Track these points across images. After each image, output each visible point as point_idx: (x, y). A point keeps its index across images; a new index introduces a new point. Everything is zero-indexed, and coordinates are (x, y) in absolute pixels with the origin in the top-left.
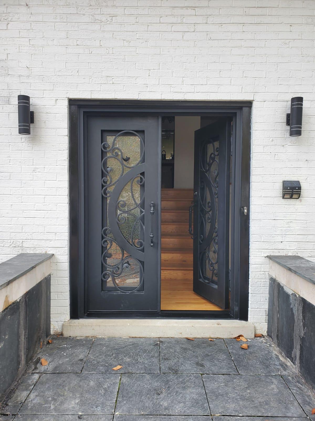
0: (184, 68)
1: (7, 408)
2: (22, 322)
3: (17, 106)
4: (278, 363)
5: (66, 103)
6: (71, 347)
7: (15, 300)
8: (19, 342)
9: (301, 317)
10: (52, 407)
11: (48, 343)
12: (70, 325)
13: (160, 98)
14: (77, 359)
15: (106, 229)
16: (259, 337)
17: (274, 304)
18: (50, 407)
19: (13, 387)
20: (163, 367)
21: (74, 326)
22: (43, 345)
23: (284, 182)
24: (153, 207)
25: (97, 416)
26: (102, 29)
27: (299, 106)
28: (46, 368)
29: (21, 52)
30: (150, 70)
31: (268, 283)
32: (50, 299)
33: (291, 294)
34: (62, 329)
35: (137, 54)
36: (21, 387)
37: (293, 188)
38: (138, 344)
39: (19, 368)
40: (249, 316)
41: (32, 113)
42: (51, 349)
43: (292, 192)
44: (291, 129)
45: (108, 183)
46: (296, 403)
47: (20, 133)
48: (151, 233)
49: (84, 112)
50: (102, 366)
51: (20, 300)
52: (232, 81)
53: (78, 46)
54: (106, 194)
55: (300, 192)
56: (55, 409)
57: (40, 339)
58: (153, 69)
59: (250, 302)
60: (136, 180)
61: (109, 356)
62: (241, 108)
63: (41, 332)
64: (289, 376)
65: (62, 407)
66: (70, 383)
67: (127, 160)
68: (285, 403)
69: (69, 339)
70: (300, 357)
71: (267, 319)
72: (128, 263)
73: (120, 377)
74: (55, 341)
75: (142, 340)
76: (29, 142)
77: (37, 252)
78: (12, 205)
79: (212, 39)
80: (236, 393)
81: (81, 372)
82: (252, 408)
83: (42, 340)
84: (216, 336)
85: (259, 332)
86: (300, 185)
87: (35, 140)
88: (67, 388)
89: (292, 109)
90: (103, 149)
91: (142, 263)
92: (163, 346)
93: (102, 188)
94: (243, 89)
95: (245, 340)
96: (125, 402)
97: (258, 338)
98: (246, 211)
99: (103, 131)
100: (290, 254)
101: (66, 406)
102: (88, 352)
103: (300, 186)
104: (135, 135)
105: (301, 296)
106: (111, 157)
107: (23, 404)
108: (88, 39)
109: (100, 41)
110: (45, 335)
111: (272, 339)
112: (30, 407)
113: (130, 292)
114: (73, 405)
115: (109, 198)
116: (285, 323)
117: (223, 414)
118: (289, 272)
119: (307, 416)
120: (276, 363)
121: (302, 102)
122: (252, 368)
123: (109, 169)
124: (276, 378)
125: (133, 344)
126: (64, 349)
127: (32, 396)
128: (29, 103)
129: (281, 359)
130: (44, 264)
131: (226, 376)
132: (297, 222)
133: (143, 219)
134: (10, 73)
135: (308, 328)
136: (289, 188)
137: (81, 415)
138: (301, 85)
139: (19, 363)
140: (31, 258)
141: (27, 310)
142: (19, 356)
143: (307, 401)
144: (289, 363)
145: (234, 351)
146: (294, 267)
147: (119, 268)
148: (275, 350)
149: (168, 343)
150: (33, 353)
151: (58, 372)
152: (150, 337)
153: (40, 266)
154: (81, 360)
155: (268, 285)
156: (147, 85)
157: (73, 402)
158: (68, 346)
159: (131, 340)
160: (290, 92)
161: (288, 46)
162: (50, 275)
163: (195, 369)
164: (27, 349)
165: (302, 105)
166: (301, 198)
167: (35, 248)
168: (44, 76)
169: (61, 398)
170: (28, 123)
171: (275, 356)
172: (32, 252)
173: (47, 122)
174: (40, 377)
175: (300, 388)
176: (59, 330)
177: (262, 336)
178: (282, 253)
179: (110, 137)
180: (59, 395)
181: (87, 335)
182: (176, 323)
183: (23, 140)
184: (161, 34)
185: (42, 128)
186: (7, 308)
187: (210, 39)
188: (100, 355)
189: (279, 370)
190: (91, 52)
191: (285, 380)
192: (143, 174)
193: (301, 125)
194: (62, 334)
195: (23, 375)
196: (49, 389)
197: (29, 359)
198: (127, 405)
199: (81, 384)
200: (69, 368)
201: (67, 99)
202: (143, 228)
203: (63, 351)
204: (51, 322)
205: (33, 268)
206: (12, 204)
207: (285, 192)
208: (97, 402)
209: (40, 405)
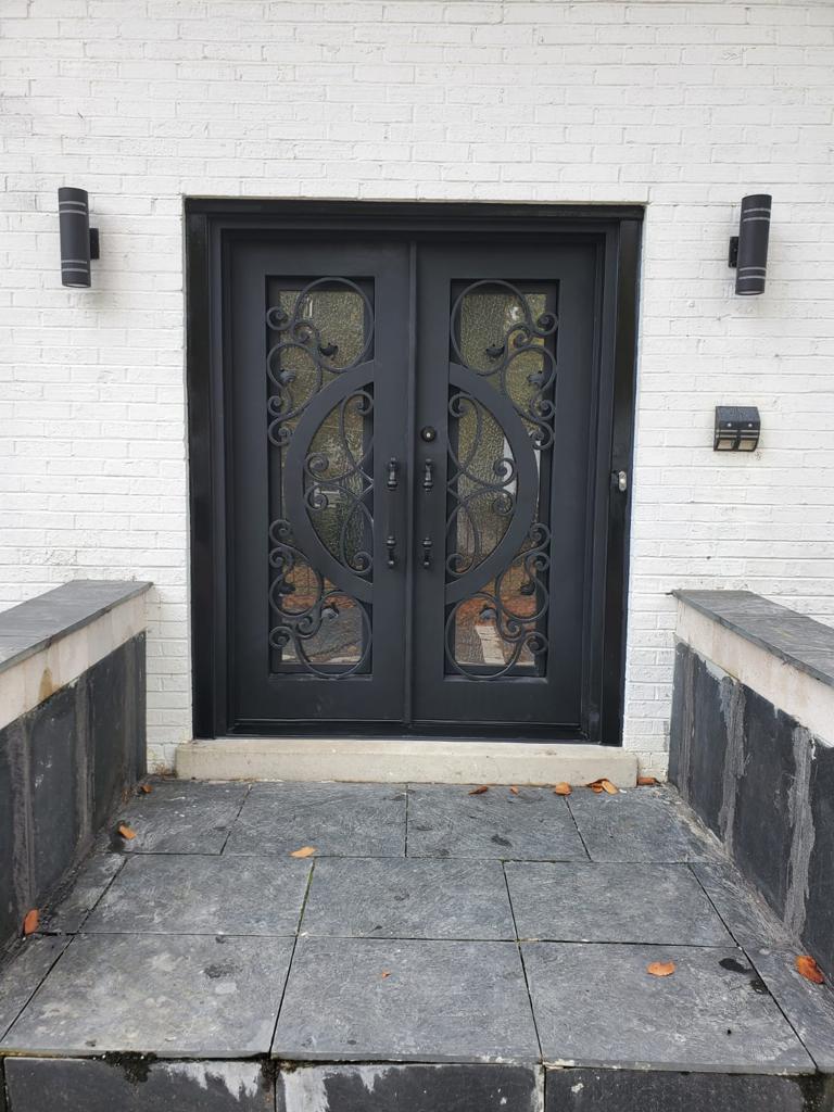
0: (474, 119)
1: (55, 920)
2: (81, 737)
3: (58, 215)
4: (686, 838)
5: (178, 208)
6: (195, 802)
7: (65, 683)
8: (75, 781)
9: (741, 731)
10: (157, 919)
11: (142, 792)
12: (193, 753)
13: (414, 197)
14: (210, 826)
15: (280, 526)
16: (648, 784)
17: (684, 705)
18: (153, 919)
19: (65, 879)
20: (413, 846)
21: (204, 754)
22: (131, 795)
23: (719, 410)
24: (396, 471)
25: (260, 940)
26: (266, 17)
27: (761, 218)
28: (140, 843)
29: (63, 76)
30: (387, 124)
31: (673, 658)
32: (145, 691)
33: (721, 678)
34: (175, 761)
35: (356, 81)
36: (85, 881)
37: (738, 426)
38: (356, 796)
39: (77, 839)
40: (625, 736)
41: (94, 233)
42: (150, 805)
43: (739, 434)
44: (738, 277)
45: (284, 410)
46: (715, 920)
47: (65, 282)
48: (390, 535)
49: (223, 231)
50: (270, 840)
51: (76, 685)
52: (594, 153)
53: (205, 61)
54: (278, 438)
55: (758, 434)
56: (164, 924)
57: (122, 781)
58: (397, 122)
59: (627, 702)
60: (353, 403)
61: (285, 820)
62: (616, 223)
63: (126, 764)
64: (707, 864)
65: (180, 921)
66: (196, 875)
67: (330, 351)
68: (690, 919)
69: (191, 784)
70: (735, 823)
71: (668, 743)
72: (333, 606)
73: (311, 865)
74: (157, 789)
75: (365, 787)
76: (87, 306)
77: (113, 577)
78: (48, 463)
79: (545, 41)
80: (580, 898)
81: (222, 852)
82: (612, 926)
83: (126, 785)
84: (544, 781)
85: (647, 774)
86: (758, 417)
87: (101, 301)
88: (188, 884)
89: (743, 226)
90: (271, 326)
91: (368, 607)
92: (415, 802)
93: (269, 424)
94: (622, 174)
95: (613, 791)
96: (322, 913)
97: (646, 788)
98: (623, 481)
99: (269, 279)
100: (728, 587)
101: (187, 918)
102: (237, 813)
103: (756, 420)
104: (352, 290)
105: (743, 682)
106: (289, 346)
107: (91, 914)
108: (232, 42)
109: (263, 47)
110: (135, 773)
111: (678, 788)
112: (106, 919)
113: (337, 675)
114: (203, 917)
115: (287, 448)
116: (706, 749)
117: (545, 938)
118: (719, 628)
119: (738, 945)
120: (681, 840)
121: (769, 207)
122: (623, 850)
123: (285, 375)
124: (676, 870)
125: (342, 797)
126: (179, 805)
127: (110, 897)
128: (85, 209)
129: (694, 830)
130: (131, 603)
131: (560, 864)
132: (748, 510)
133: (369, 499)
134: (36, 130)
135: (754, 755)
136: (729, 425)
137: (223, 936)
138: (769, 163)
139: (77, 828)
140: (97, 590)
141: (91, 711)
142: (76, 813)
143: (741, 916)
144: (710, 839)
145: (585, 814)
146: (731, 614)
147: (310, 619)
148: (682, 813)
149: (428, 795)
150: (108, 810)
151: (166, 851)
152: (383, 781)
153: (121, 607)
154: (222, 829)
155: (673, 663)
156: (380, 163)
157: (204, 912)
158: (189, 799)
159: (339, 787)
160: (740, 181)
161: (738, 61)
162: (144, 633)
163: (489, 850)
164: (93, 801)
165: (768, 214)
166: (761, 450)
167: (106, 567)
168: (121, 138)
169: (175, 903)
170: (85, 259)
171: (680, 824)
172: (99, 577)
173: (130, 255)
174: (126, 861)
175: (728, 890)
176: (168, 765)
177: (655, 783)
178: (710, 585)
179: (289, 294)
180: (172, 897)
181: (235, 776)
182: (448, 749)
183: (73, 301)
184: (415, 30)
185: (119, 271)
186: (46, 701)
187: (542, 42)
188: (266, 818)
189: (684, 853)
190: (238, 77)
191: (696, 874)
192: (369, 387)
193: (764, 266)
194: (174, 774)
195: (88, 856)
196: (147, 884)
197: (99, 823)
198: (328, 920)
199: (221, 875)
200: (194, 844)
201: (180, 197)
202: (370, 522)
203: (176, 809)
204: (148, 745)
205: (105, 611)
206: (48, 459)
207: (720, 433)
208: (259, 912)
209: (130, 915)
